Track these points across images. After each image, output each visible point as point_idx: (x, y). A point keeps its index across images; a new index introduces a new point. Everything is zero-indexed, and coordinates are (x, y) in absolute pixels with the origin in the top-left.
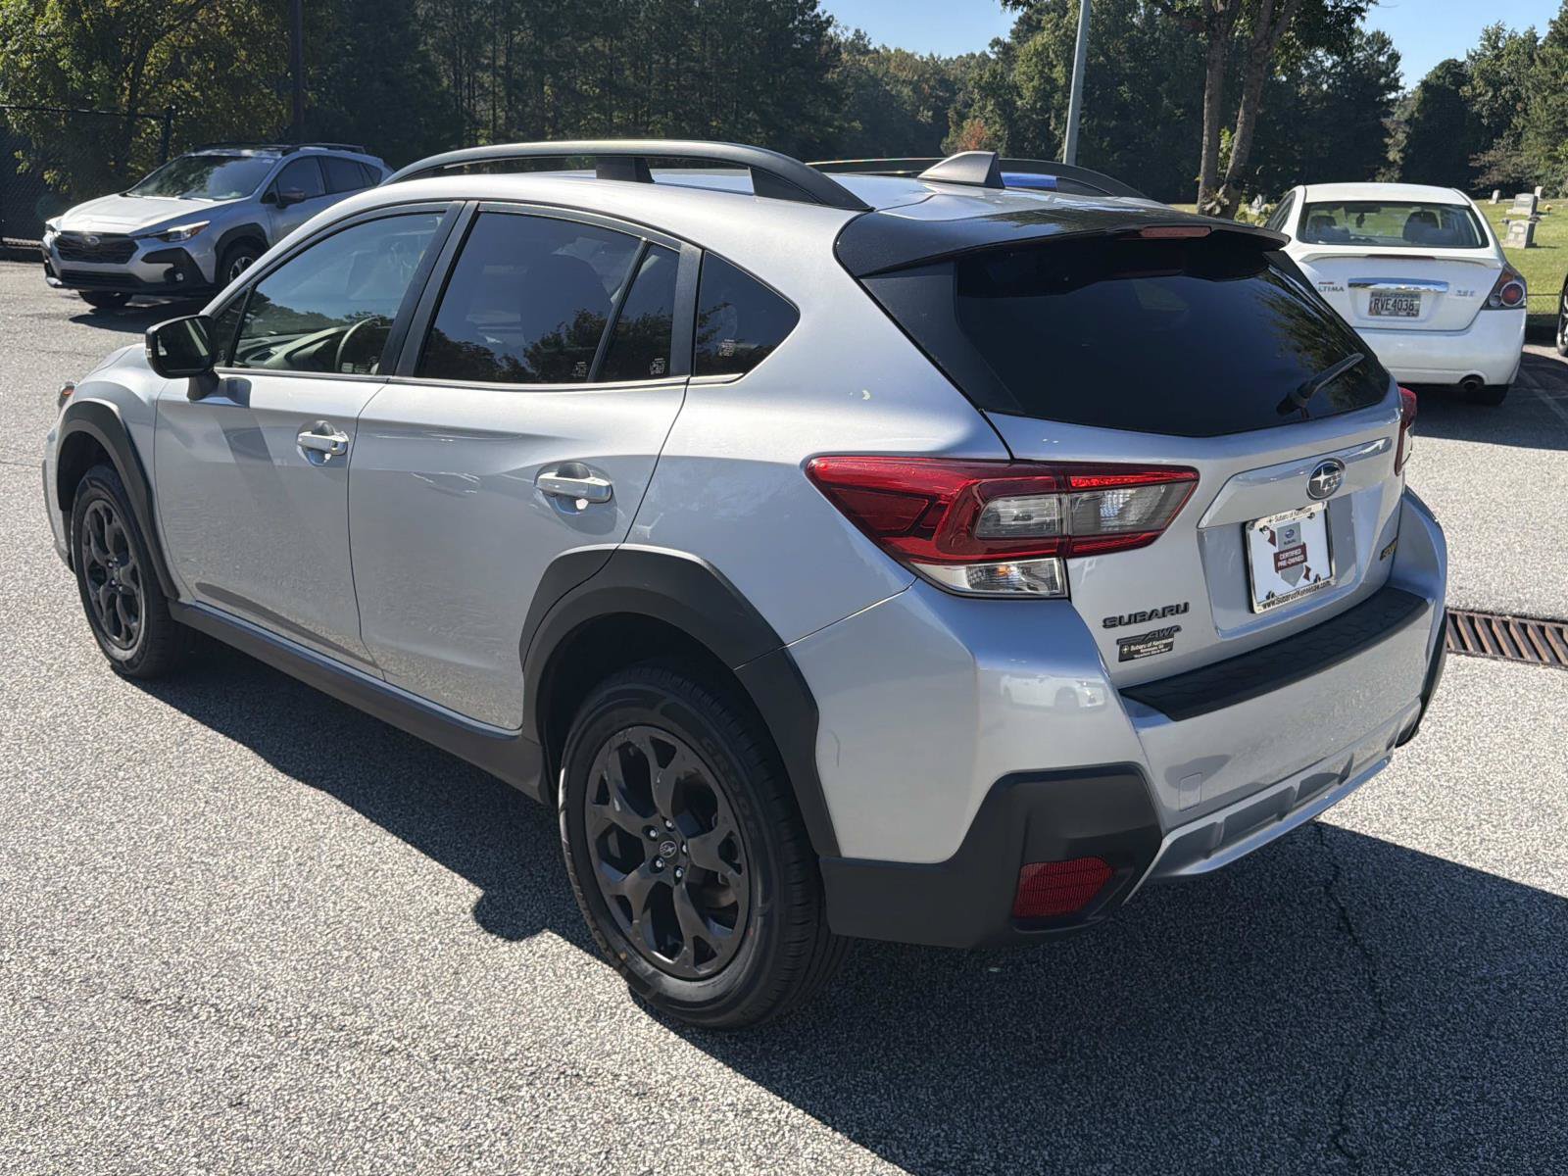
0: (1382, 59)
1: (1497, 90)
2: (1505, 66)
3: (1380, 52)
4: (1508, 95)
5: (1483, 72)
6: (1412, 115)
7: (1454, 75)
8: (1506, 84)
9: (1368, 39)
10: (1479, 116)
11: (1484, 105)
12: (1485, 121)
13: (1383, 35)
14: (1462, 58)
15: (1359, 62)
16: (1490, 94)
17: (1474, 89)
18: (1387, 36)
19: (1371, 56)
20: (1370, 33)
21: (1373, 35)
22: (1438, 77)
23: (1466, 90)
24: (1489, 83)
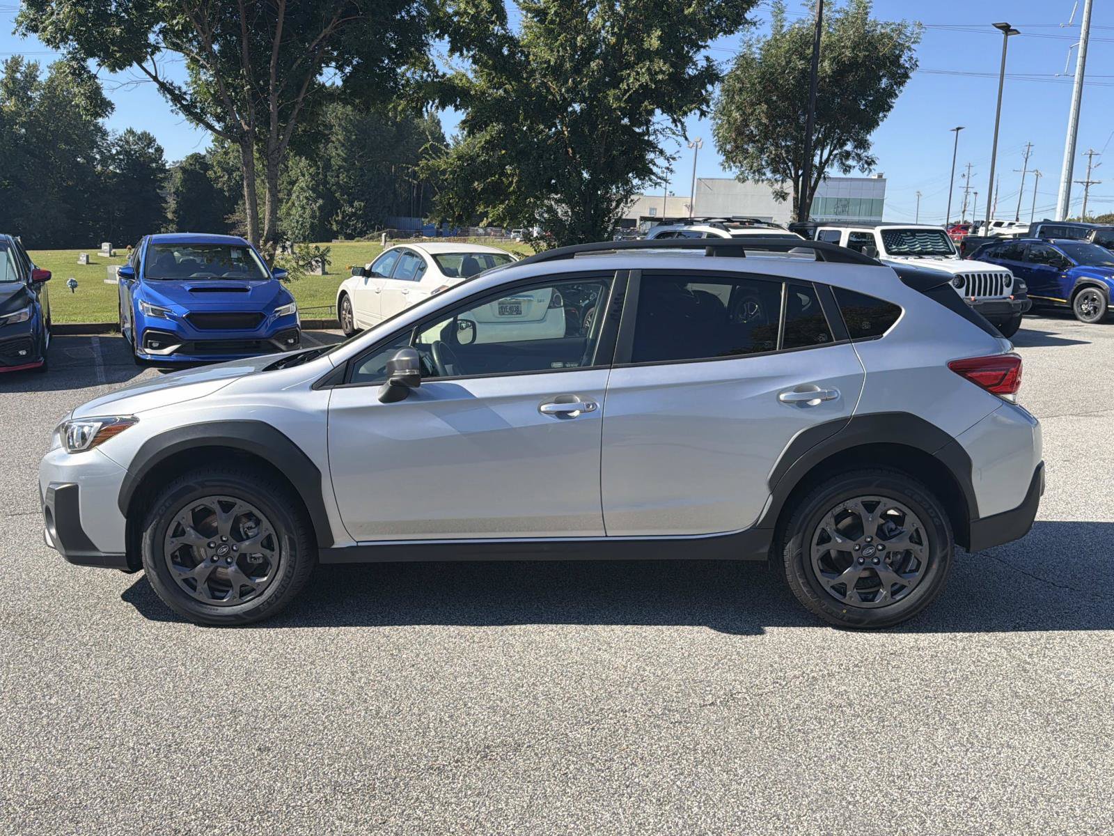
0: (150, 150)
1: (230, 174)
2: (232, 159)
3: (149, 146)
4: (237, 178)
5: (219, 163)
6: (178, 189)
7: (200, 163)
8: (235, 171)
9: (139, 136)
10: (222, 190)
11: (224, 184)
12: (227, 194)
13: (149, 135)
14: (203, 153)
15: (136, 152)
16: (227, 177)
17: (215, 173)
18: (151, 135)
19: (143, 148)
20: (140, 133)
21: (142, 134)
22: (191, 165)
23: (210, 174)
24: (224, 169)
